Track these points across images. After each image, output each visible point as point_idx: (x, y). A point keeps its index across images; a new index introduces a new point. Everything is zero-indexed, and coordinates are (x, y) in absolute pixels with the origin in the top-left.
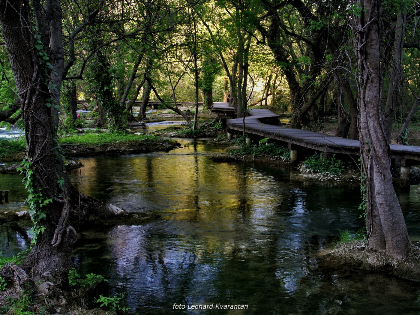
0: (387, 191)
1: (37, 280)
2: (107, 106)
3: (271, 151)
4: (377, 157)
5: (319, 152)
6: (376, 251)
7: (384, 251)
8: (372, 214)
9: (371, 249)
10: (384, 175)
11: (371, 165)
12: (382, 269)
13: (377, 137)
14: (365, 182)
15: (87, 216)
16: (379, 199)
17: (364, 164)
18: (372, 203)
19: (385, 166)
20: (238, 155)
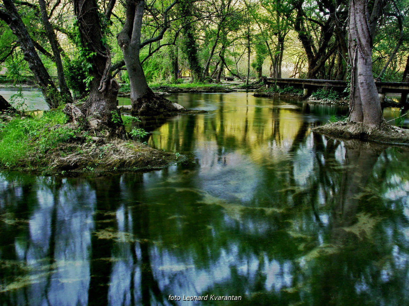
0: (368, 73)
1: (89, 118)
2: (193, 67)
3: (292, 90)
4: (361, 46)
5: (322, 87)
6: (355, 123)
7: (362, 123)
8: (354, 95)
9: (352, 122)
10: (366, 60)
11: (356, 57)
12: (359, 136)
13: (363, 29)
14: (350, 71)
15: (158, 108)
16: (360, 79)
17: (351, 57)
18: (355, 87)
19: (367, 53)
20: (270, 93)
